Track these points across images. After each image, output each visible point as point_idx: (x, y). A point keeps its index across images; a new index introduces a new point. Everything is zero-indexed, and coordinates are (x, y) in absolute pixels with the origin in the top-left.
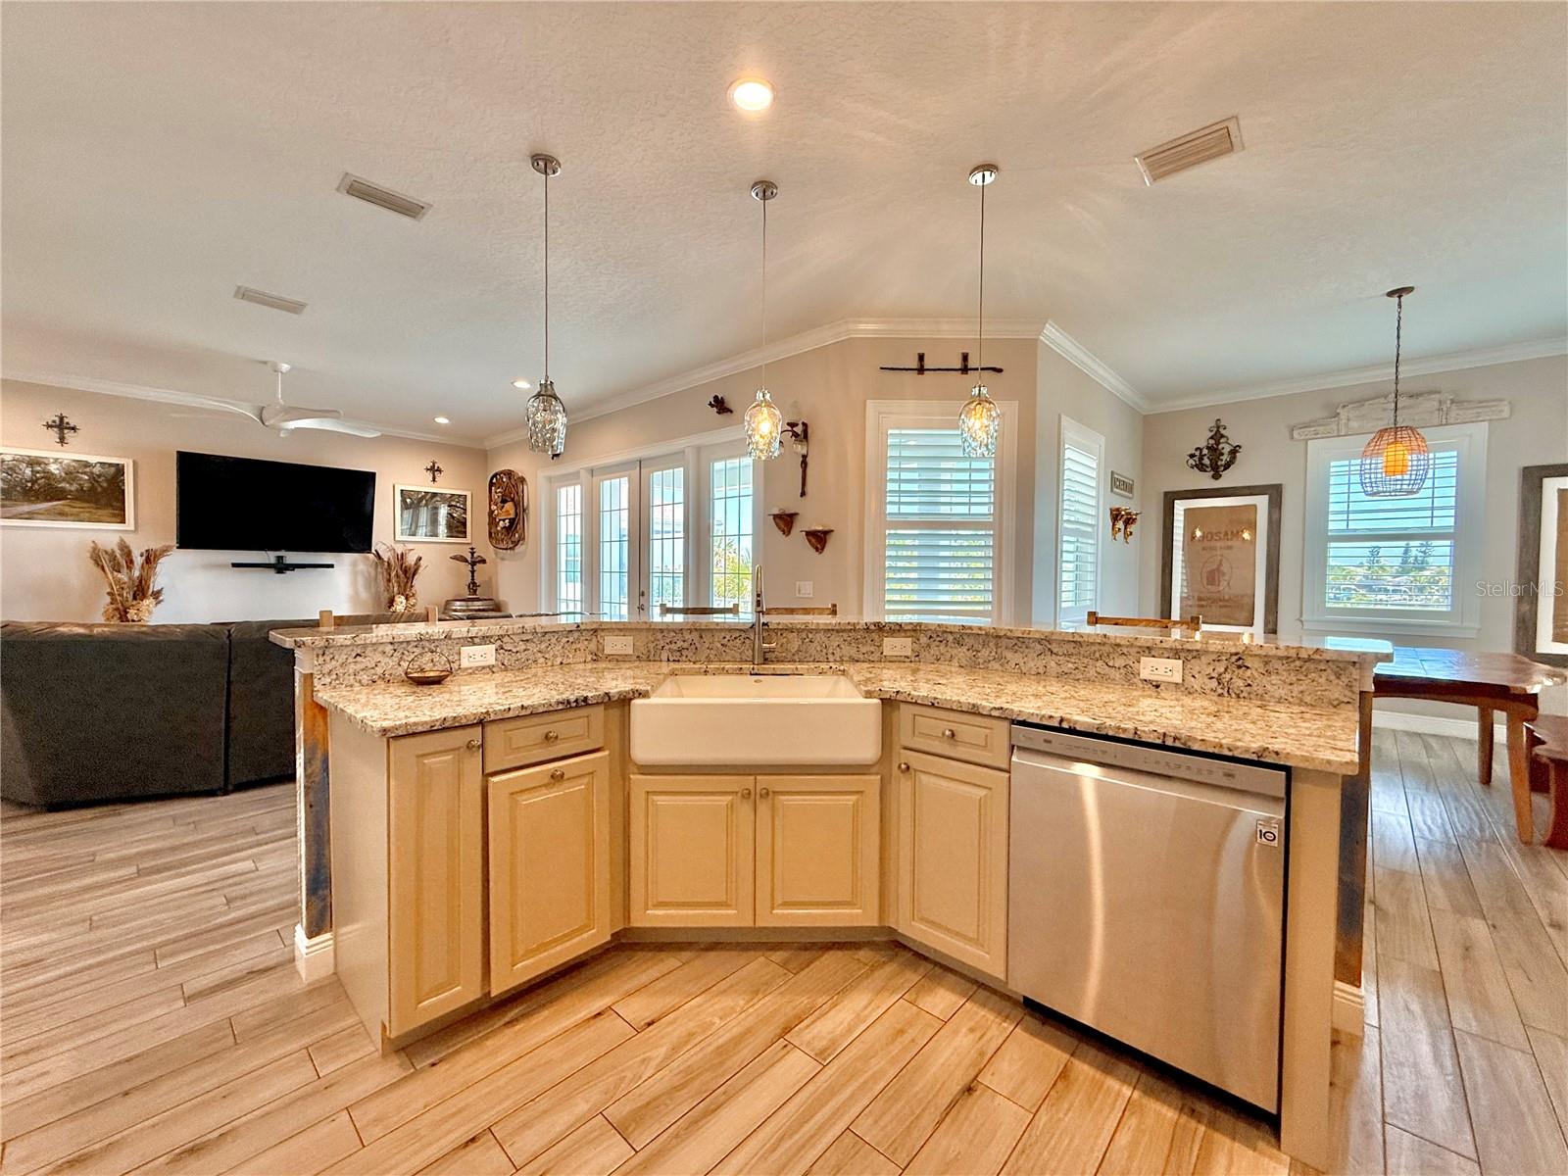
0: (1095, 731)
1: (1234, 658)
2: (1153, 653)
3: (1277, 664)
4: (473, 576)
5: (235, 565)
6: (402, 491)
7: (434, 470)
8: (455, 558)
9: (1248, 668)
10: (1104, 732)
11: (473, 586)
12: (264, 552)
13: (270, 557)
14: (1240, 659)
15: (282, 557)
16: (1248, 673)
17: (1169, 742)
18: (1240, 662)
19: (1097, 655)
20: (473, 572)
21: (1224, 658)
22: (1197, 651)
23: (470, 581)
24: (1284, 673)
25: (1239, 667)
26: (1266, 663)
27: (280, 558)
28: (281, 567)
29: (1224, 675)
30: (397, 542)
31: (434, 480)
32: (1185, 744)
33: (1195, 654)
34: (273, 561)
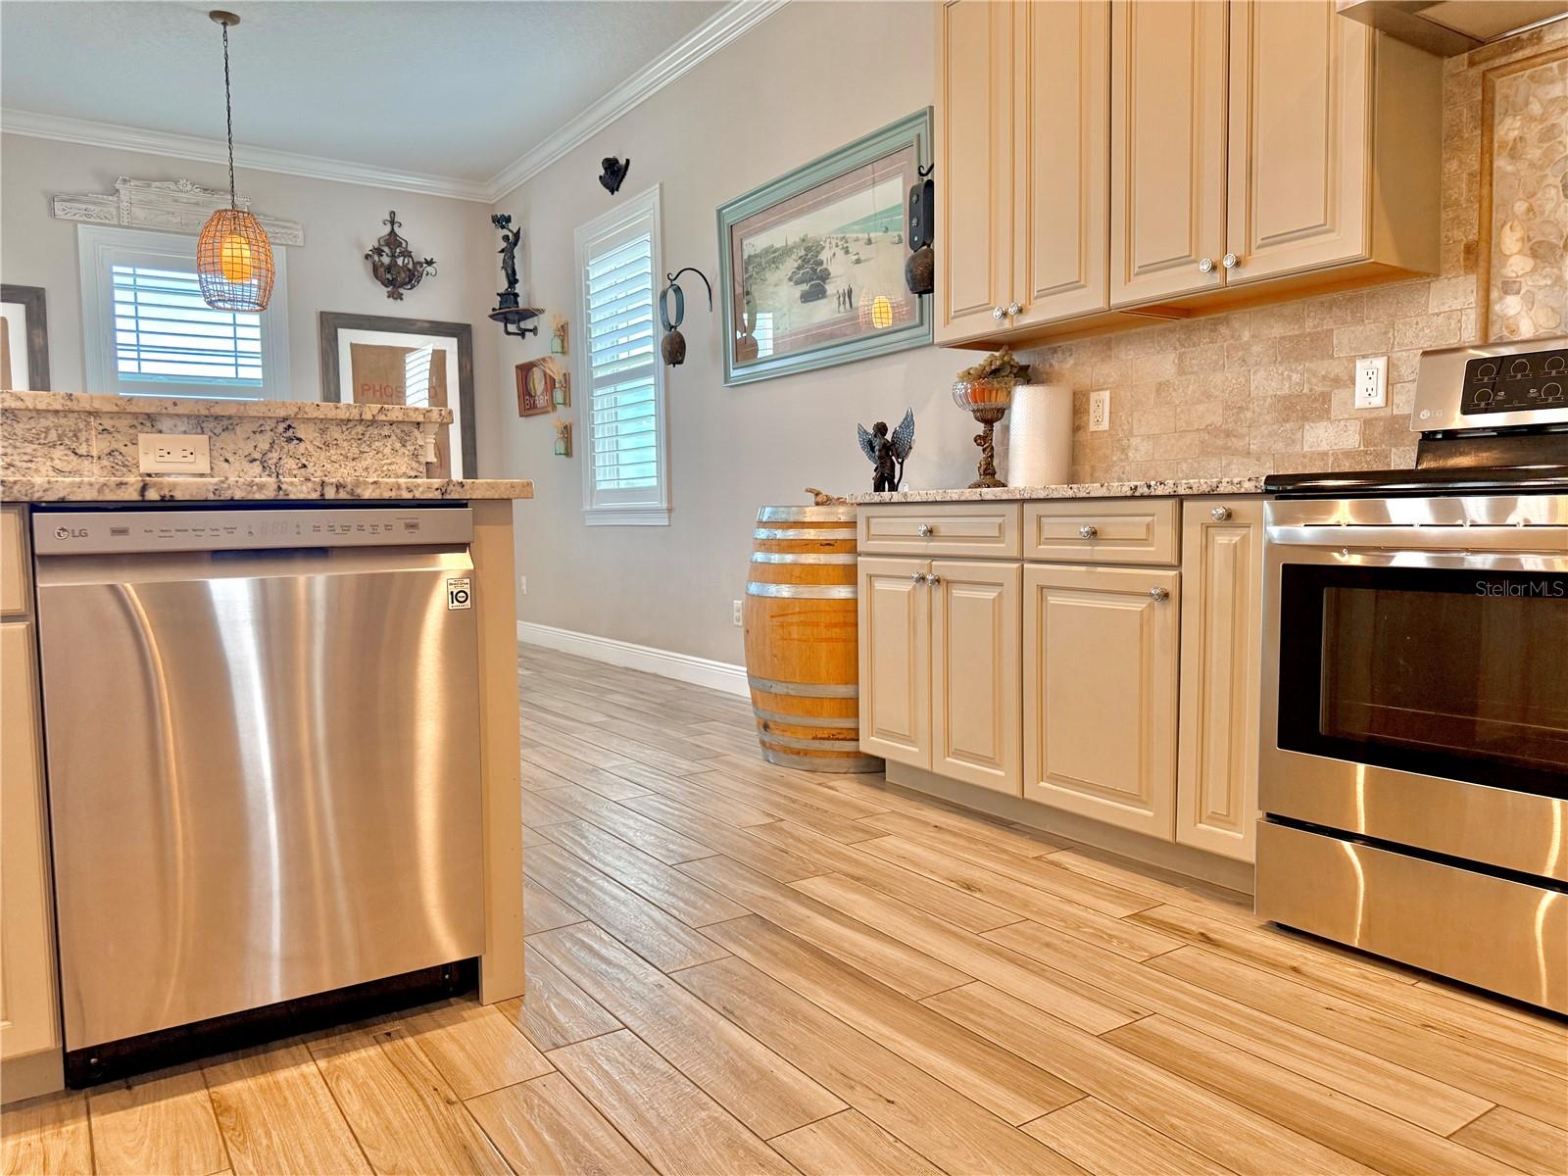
0: (211, 497)
1: (281, 427)
2: (159, 426)
3: (335, 432)
9: (300, 440)
10: (226, 495)
14: (290, 426)
16: (302, 447)
17: (330, 494)
18: (290, 433)
19: (53, 436)
21: (268, 428)
22: (230, 418)
24: (345, 444)
25: (289, 440)
26: (323, 431)
29: (270, 455)
32: (352, 492)
33: (226, 422)
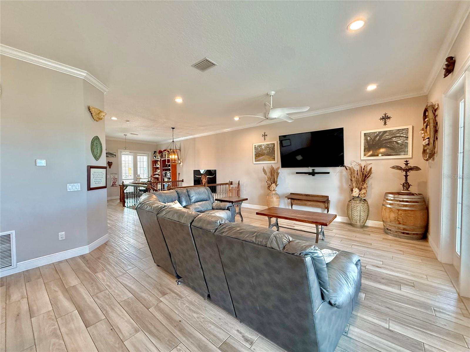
4: (406, 179)
5: (297, 173)
6: (365, 134)
7: (385, 118)
8: (393, 168)
11: (406, 185)
12: (307, 168)
13: (310, 170)
15: (314, 169)
20: (406, 176)
23: (404, 181)
27: (313, 170)
28: (313, 174)
30: (362, 160)
31: (385, 124)
34: (311, 171)
